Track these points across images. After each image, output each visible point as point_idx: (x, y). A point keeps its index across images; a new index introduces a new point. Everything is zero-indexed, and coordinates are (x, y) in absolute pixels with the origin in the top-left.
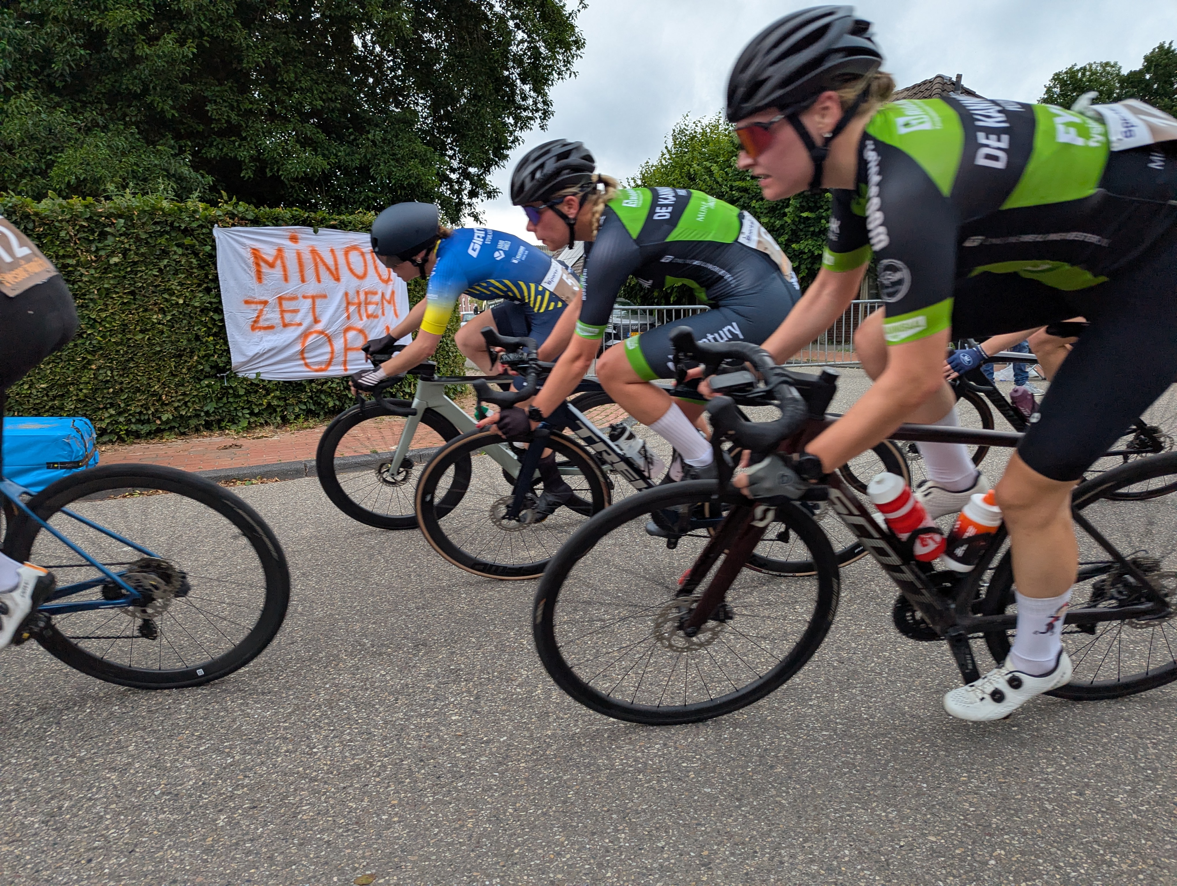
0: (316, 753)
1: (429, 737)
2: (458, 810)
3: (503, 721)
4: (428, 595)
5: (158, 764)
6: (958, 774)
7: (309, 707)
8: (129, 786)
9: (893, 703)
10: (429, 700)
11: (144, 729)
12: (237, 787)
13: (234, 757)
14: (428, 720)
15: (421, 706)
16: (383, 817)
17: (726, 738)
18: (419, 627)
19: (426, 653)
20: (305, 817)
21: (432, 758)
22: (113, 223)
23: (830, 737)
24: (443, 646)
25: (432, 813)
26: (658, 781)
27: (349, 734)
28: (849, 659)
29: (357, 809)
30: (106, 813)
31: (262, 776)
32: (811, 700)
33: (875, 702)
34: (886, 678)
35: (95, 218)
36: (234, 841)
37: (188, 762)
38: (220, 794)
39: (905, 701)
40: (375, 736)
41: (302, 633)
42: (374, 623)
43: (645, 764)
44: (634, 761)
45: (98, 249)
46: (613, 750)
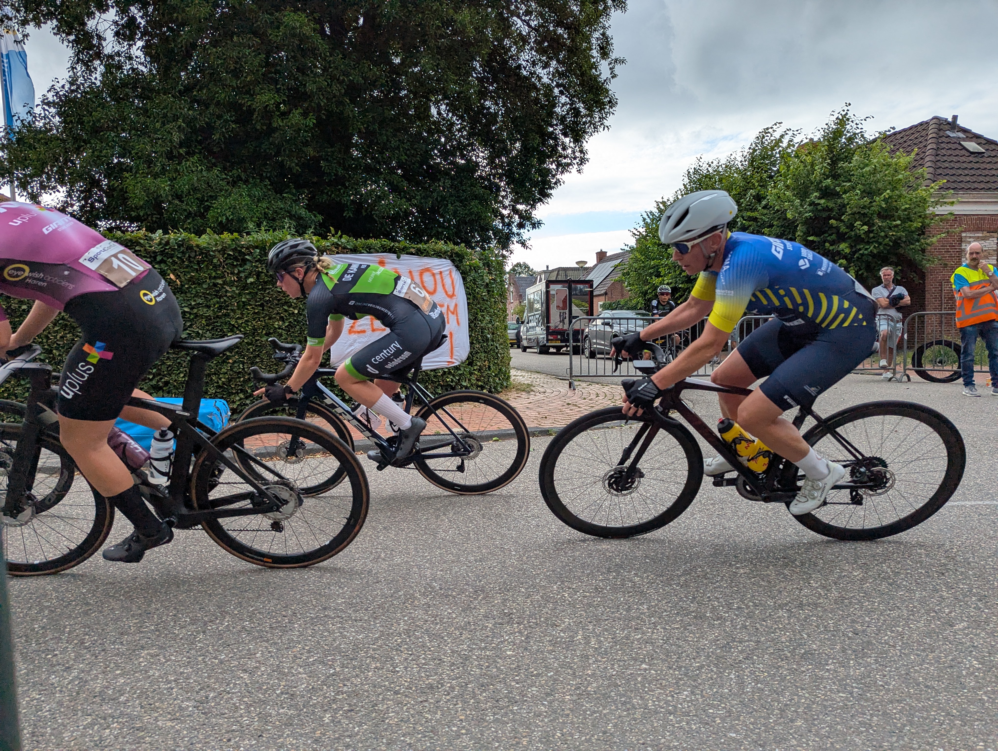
0: (398, 672)
1: (488, 667)
2: (514, 730)
3: (550, 659)
4: (484, 551)
5: (278, 669)
6: (974, 743)
7: (392, 634)
8: (257, 685)
9: (907, 674)
10: (488, 636)
11: (267, 641)
12: (338, 693)
13: (335, 669)
14: (488, 653)
15: (481, 641)
16: (454, 729)
17: (748, 692)
18: (478, 576)
19: (484, 598)
20: (391, 722)
21: (492, 684)
22: (251, 253)
23: (847, 699)
24: (497, 593)
25: (493, 729)
26: (687, 724)
27: (424, 659)
28: (864, 631)
29: (431, 719)
30: (241, 705)
31: (356, 686)
32: (827, 665)
33: (890, 671)
34: (900, 650)
35: (239, 249)
36: (337, 736)
37: (301, 670)
38: (325, 698)
39: (920, 672)
40: (444, 662)
41: (385, 575)
42: (441, 571)
43: (675, 707)
44: (665, 703)
45: (239, 272)
46: (646, 692)
